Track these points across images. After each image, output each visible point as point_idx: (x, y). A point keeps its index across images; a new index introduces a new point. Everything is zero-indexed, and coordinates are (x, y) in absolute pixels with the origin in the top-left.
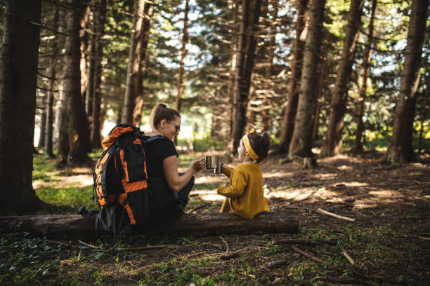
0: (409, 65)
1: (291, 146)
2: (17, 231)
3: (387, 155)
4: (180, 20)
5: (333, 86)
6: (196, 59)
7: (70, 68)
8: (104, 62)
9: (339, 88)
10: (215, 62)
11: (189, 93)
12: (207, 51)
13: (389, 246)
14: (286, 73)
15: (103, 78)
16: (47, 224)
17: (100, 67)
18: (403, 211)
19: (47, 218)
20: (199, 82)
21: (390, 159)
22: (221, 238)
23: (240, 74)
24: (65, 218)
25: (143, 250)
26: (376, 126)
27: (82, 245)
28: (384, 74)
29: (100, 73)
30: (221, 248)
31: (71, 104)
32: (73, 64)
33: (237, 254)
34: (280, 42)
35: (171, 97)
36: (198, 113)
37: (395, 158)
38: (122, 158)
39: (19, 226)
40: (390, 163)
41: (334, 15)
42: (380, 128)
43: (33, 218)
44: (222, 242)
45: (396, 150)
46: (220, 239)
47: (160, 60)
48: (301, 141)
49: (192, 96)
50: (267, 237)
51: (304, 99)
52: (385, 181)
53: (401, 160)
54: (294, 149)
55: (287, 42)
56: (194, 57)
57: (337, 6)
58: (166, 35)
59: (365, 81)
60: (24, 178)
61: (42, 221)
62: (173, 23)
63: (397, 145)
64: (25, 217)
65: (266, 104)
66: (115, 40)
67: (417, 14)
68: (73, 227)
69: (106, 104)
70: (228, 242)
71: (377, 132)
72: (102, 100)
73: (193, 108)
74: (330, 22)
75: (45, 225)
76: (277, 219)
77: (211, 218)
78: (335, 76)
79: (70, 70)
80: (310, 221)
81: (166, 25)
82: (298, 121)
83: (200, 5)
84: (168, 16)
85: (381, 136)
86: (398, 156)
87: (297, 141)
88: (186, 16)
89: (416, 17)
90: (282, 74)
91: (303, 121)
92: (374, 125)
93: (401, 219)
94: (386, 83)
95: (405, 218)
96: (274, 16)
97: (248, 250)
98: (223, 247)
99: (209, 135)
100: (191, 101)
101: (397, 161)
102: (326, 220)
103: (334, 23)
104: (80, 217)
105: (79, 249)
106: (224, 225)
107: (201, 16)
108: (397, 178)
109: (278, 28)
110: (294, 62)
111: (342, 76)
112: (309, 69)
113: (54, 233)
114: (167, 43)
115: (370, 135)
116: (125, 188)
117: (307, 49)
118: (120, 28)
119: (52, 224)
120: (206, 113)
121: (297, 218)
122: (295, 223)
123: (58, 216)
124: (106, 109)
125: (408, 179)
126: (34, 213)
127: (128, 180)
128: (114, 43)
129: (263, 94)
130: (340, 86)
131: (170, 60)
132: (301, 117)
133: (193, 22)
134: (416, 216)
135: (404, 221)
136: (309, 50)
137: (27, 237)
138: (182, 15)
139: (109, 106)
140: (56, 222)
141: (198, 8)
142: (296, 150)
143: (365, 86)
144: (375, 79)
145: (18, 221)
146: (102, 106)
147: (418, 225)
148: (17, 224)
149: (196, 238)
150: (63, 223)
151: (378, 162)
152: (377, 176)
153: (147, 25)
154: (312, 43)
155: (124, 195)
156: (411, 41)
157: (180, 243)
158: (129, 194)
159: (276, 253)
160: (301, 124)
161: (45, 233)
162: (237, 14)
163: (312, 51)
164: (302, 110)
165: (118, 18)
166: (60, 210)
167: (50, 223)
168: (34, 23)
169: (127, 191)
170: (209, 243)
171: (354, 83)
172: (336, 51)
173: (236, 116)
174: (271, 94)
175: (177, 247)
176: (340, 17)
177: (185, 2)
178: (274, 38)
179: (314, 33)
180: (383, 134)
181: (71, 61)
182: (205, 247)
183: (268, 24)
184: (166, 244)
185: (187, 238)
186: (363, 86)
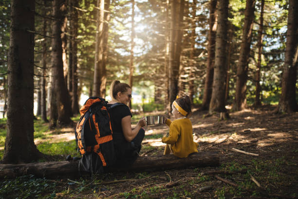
1: (211, 105)
2: (25, 175)
3: (279, 108)
4: (129, 22)
5: (237, 61)
6: (141, 48)
8: (79, 54)
9: (242, 63)
10: (155, 49)
11: (138, 72)
12: (149, 42)
13: (285, 172)
14: (204, 54)
15: (78, 65)
16: (45, 169)
17: (76, 58)
18: (292, 147)
19: (45, 164)
20: (144, 64)
21: (281, 110)
22: (166, 172)
23: (173, 57)
24: (57, 164)
25: (112, 183)
26: (270, 87)
27: (70, 182)
28: (273, 51)
29: (76, 61)
30: (166, 179)
31: (58, 85)
33: (178, 183)
34: (199, 33)
35: (125, 75)
36: (145, 86)
37: (284, 110)
38: (94, 120)
39: (26, 171)
40: (281, 113)
41: (235, 12)
42: (272, 89)
43: (36, 165)
44: (166, 175)
45: (285, 104)
47: (117, 50)
48: (217, 101)
49: (140, 74)
50: (197, 170)
51: (217, 71)
52: (279, 125)
53: (289, 110)
55: (203, 32)
57: (237, 5)
58: (120, 33)
59: (260, 57)
60: (28, 138)
61: (42, 167)
62: (124, 25)
63: (285, 100)
64: (30, 164)
65: (192, 76)
66: (85, 38)
67: (294, 8)
68: (63, 169)
69: (81, 83)
70: (171, 175)
71: (270, 92)
72: (79, 80)
73: (141, 83)
74: (232, 17)
76: (204, 157)
77: (157, 158)
78: (238, 54)
79: (55, 61)
80: (227, 158)
81: (119, 26)
82: (214, 87)
83: (142, 11)
84: (120, 20)
85: (273, 94)
86: (286, 108)
87: (215, 102)
88: (133, 19)
90: (201, 55)
91: (218, 87)
92: (268, 86)
93: (291, 153)
94: (274, 57)
95: (294, 152)
96: (193, 15)
97: (185, 180)
99: (153, 100)
100: (140, 78)
101: (286, 111)
102: (238, 156)
103: (235, 17)
104: (67, 162)
105: (68, 185)
106: (167, 163)
107: (143, 18)
108: (287, 124)
109: (197, 24)
110: (209, 46)
111: (243, 54)
112: (220, 51)
114: (121, 39)
115: (266, 94)
116: (98, 141)
117: (217, 36)
118: (88, 30)
120: (150, 85)
121: (218, 155)
122: (217, 159)
123: (53, 163)
124: (81, 86)
125: (295, 124)
126: (36, 161)
127: (99, 135)
128: (85, 41)
129: (189, 70)
130: (242, 61)
131: (123, 50)
132: (217, 84)
133: (138, 23)
135: (294, 154)
136: (219, 38)
137: (32, 178)
138: (130, 19)
139: (83, 84)
140: (52, 167)
141: (141, 13)
142: (214, 108)
143: (260, 60)
144: (266, 55)
145: (26, 167)
146: (79, 84)
148: (25, 169)
149: (149, 173)
150: (56, 167)
151: (273, 113)
152: (272, 123)
153: (106, 27)
154: (221, 32)
155: (97, 146)
156: (290, 27)
157: (138, 178)
158: (100, 145)
159: (205, 181)
160: (217, 89)
161: (44, 175)
162: (168, 15)
163: (222, 38)
164: (217, 79)
165: (87, 23)
166: (53, 158)
167: (48, 167)
168: (30, 31)
169: (99, 143)
170: (157, 176)
171: (252, 59)
172: (238, 37)
173: (171, 86)
174: (194, 69)
175: (136, 180)
176: (239, 13)
177: (131, 10)
178: (194, 31)
179: (222, 26)
180: (275, 93)
181: (56, 55)
182: (155, 179)
183: (189, 21)
184: (128, 178)
185: (142, 174)
186: (258, 60)
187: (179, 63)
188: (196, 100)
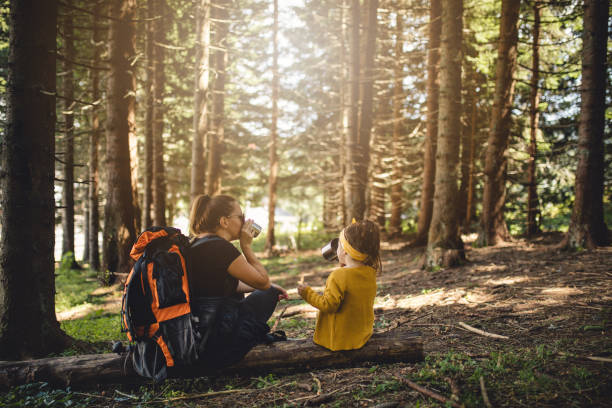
0: (587, 107)
1: (431, 234)
2: (30, 382)
3: (569, 237)
4: (269, 68)
5: (486, 144)
6: (294, 121)
7: (113, 147)
8: (166, 135)
9: (493, 147)
10: (320, 123)
11: (291, 169)
12: (310, 108)
13: (551, 373)
14: (420, 130)
15: (166, 158)
16: (71, 370)
17: (160, 142)
18: (581, 319)
19: (70, 361)
20: (300, 153)
21: (574, 243)
22: (312, 374)
23: (354, 137)
24: (96, 359)
26: (560, 196)
27: (120, 396)
28: (564, 121)
29: (161, 149)
30: (310, 389)
31: (117, 198)
32: (116, 141)
33: (331, 397)
34: (412, 87)
35: (263, 176)
36: (303, 196)
37: (580, 242)
38: (150, 274)
39: (33, 374)
40: (574, 249)
41: (480, 44)
42: (565, 199)
43: (52, 362)
44: (312, 381)
45: (582, 230)
46: (310, 376)
47: (246, 125)
48: (444, 226)
49: (295, 172)
50: (377, 370)
51: (442, 166)
52: (564, 275)
53: (589, 244)
54: (435, 238)
55: (420, 86)
56: (291, 118)
57: (484, 31)
58: (250, 90)
59: (533, 134)
60: (43, 306)
61: (64, 365)
62: (258, 74)
63: (582, 222)
64: (41, 361)
65: (397, 176)
66: (179, 103)
67: (593, 34)
68: (107, 371)
69: (174, 193)
70: (321, 381)
71: (562, 205)
72: (168, 187)
73: (296, 190)
74: (475, 54)
75: (69, 371)
76: (393, 342)
77: (297, 346)
78: (488, 130)
79: (113, 150)
80: (444, 343)
81: (249, 75)
82: (437, 197)
83: (295, 45)
84: (252, 64)
85: (567, 211)
86: (585, 238)
87: (438, 227)
88: (275, 61)
89: (591, 38)
90: (415, 132)
91: (445, 197)
92: (556, 194)
93: (576, 332)
94: (567, 134)
95: (581, 330)
96: (397, 53)
97: (346, 390)
98: (313, 389)
99: (321, 225)
100: (292, 180)
101: (584, 246)
102: (467, 339)
103: (481, 55)
104: (115, 356)
105: (115, 402)
106: (317, 356)
107: (298, 61)
108: (582, 271)
109: (406, 69)
110: (430, 114)
111: (497, 130)
112: (446, 122)
113: (81, 381)
114: (253, 102)
115: (552, 210)
116: (157, 316)
117: (441, 95)
118: (185, 87)
119: (78, 369)
120: (315, 195)
121: (419, 339)
122: (418, 347)
123: (87, 357)
124: (175, 199)
125: (597, 272)
126: (58, 354)
127: (158, 305)
128: (179, 108)
129: (391, 163)
130: (494, 144)
131: (260, 125)
132: (442, 191)
133: (286, 70)
134: (600, 325)
135: (580, 334)
136: (445, 97)
137: (44, 389)
138: (270, 62)
139: (178, 195)
140: (84, 366)
141: (293, 50)
142: (437, 241)
143: (534, 141)
144: (548, 131)
145: (31, 367)
146: (169, 196)
147: (598, 338)
148: (30, 371)
149: (279, 376)
150: (93, 366)
151: (557, 249)
152: (553, 270)
153: (220, 82)
154: (447, 86)
155: (156, 326)
156: (587, 72)
157: (255, 386)
158: (161, 324)
159: (384, 392)
160: (442, 202)
161: (68, 382)
162: (345, 53)
163: (449, 98)
164: (442, 182)
165: (182, 73)
166: (95, 348)
167: (76, 367)
168: (46, 93)
169: (159, 320)
170: (295, 382)
171: (519, 139)
172: (488, 95)
173: (352, 196)
174: (401, 162)
175: (250, 391)
176: (490, 46)
177: (271, 43)
178: (400, 84)
179: (449, 73)
180: (570, 207)
181: (113, 137)
182: (289, 389)
183: (389, 65)
184: (236, 388)
185: (263, 378)
186: (531, 141)
187: (367, 150)
188: (409, 225)
